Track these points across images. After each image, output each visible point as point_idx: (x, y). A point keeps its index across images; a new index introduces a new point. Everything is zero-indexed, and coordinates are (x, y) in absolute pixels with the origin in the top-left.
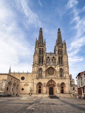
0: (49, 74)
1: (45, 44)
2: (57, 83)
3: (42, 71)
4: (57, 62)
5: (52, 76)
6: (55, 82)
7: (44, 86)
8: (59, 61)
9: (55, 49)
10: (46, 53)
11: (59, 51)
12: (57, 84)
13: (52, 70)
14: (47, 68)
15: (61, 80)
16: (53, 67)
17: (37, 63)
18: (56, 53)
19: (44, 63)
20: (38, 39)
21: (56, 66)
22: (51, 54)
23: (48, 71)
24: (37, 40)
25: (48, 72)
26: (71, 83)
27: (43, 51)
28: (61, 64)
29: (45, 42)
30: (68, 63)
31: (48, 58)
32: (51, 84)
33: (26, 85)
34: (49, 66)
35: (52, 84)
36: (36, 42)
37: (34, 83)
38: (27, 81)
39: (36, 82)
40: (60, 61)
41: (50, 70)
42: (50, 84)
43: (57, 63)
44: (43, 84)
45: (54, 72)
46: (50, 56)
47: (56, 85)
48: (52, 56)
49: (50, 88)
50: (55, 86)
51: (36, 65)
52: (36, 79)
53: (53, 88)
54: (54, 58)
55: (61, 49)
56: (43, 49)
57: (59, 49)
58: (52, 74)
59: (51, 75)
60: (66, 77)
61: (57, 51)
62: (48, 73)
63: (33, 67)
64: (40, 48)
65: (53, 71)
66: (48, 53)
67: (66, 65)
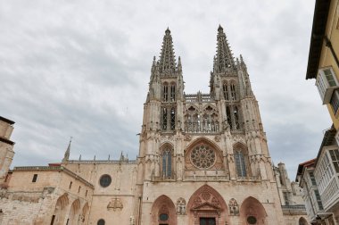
0: (198, 165)
1: (180, 71)
2: (227, 199)
3: (171, 155)
4: (220, 121)
5: (209, 173)
6: (219, 195)
7: (181, 212)
8: (229, 120)
9: (212, 82)
10: (185, 96)
11: (225, 88)
12: (227, 203)
13: (207, 149)
14: (188, 143)
15: (242, 187)
16: (211, 138)
17: (155, 127)
18: (217, 94)
19: (176, 128)
20: (158, 59)
21: (221, 134)
22: (199, 97)
23: (194, 152)
24: (156, 60)
25: (193, 156)
26: (286, 198)
27: (173, 89)
28: (238, 128)
29: (180, 65)
30: (260, 124)
31: (192, 109)
32: (207, 204)
33: (115, 208)
34: (196, 134)
35: (210, 201)
36: (154, 66)
37: (144, 199)
38: (117, 192)
39: (151, 193)
40: (233, 117)
41: (198, 148)
42: (203, 201)
43: (221, 125)
44: (175, 201)
45: (213, 156)
46: (197, 104)
47: (224, 207)
48: (204, 104)
49: (201, 218)
50: (222, 210)
51: (153, 134)
52: (150, 184)
53: (214, 219)
54: (209, 108)
55: (232, 81)
56: (173, 83)
57: (225, 82)
58: (209, 165)
59: (203, 166)
60: (259, 174)
61: (218, 87)
62: (194, 161)
63: (141, 142)
64: (163, 81)
65: (211, 152)
66: (191, 96)
67: (254, 133)
